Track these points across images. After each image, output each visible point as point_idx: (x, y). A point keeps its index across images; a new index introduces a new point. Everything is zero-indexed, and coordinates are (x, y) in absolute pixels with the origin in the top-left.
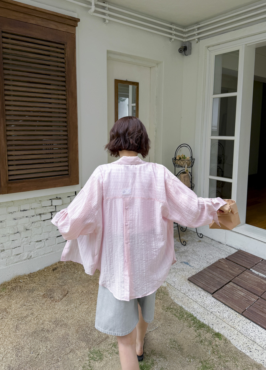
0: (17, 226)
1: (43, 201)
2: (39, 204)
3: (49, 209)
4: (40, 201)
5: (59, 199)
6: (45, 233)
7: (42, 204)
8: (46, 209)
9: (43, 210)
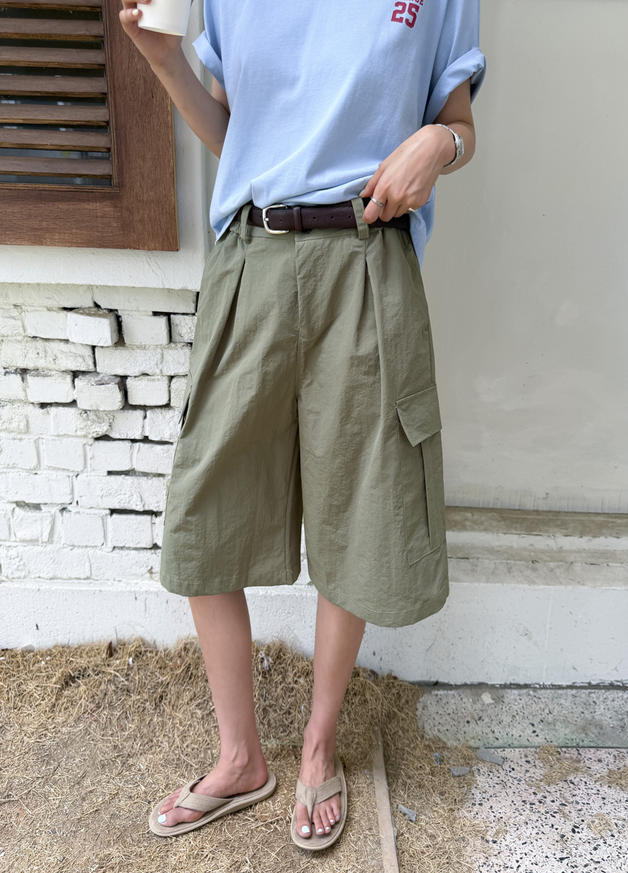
1: (29, 308)
2: (12, 321)
3: (59, 355)
4: (15, 306)
5: (100, 316)
6: (54, 473)
7: (26, 323)
8: (46, 352)
9: (32, 355)
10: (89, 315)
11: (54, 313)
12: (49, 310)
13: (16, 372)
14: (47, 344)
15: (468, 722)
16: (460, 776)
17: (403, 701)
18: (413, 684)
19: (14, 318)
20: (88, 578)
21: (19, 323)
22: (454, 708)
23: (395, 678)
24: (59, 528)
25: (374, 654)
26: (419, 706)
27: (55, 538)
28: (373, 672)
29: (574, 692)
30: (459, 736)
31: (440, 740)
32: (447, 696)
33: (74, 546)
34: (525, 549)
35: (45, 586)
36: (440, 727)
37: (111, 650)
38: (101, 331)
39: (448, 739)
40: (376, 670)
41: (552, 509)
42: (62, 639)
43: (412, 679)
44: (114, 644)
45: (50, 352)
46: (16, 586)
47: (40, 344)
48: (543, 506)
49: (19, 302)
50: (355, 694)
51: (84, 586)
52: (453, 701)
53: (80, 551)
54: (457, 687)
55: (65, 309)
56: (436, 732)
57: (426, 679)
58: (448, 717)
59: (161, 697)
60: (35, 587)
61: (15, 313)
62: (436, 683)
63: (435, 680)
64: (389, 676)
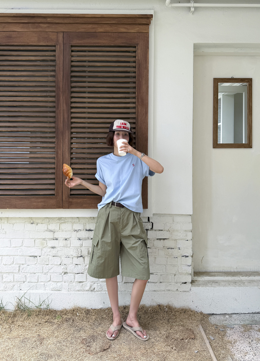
0: (81, 248)
15: (223, 321)
17: (205, 317)
18: (207, 314)
23: (203, 313)
25: (196, 307)
26: (209, 319)
29: (249, 314)
30: (221, 323)
32: (216, 316)
34: (233, 280)
39: (218, 324)
40: (197, 311)
41: (238, 271)
48: (236, 271)
50: (192, 315)
52: (218, 317)
57: (210, 313)
62: (213, 314)
63: (213, 313)
64: (201, 312)
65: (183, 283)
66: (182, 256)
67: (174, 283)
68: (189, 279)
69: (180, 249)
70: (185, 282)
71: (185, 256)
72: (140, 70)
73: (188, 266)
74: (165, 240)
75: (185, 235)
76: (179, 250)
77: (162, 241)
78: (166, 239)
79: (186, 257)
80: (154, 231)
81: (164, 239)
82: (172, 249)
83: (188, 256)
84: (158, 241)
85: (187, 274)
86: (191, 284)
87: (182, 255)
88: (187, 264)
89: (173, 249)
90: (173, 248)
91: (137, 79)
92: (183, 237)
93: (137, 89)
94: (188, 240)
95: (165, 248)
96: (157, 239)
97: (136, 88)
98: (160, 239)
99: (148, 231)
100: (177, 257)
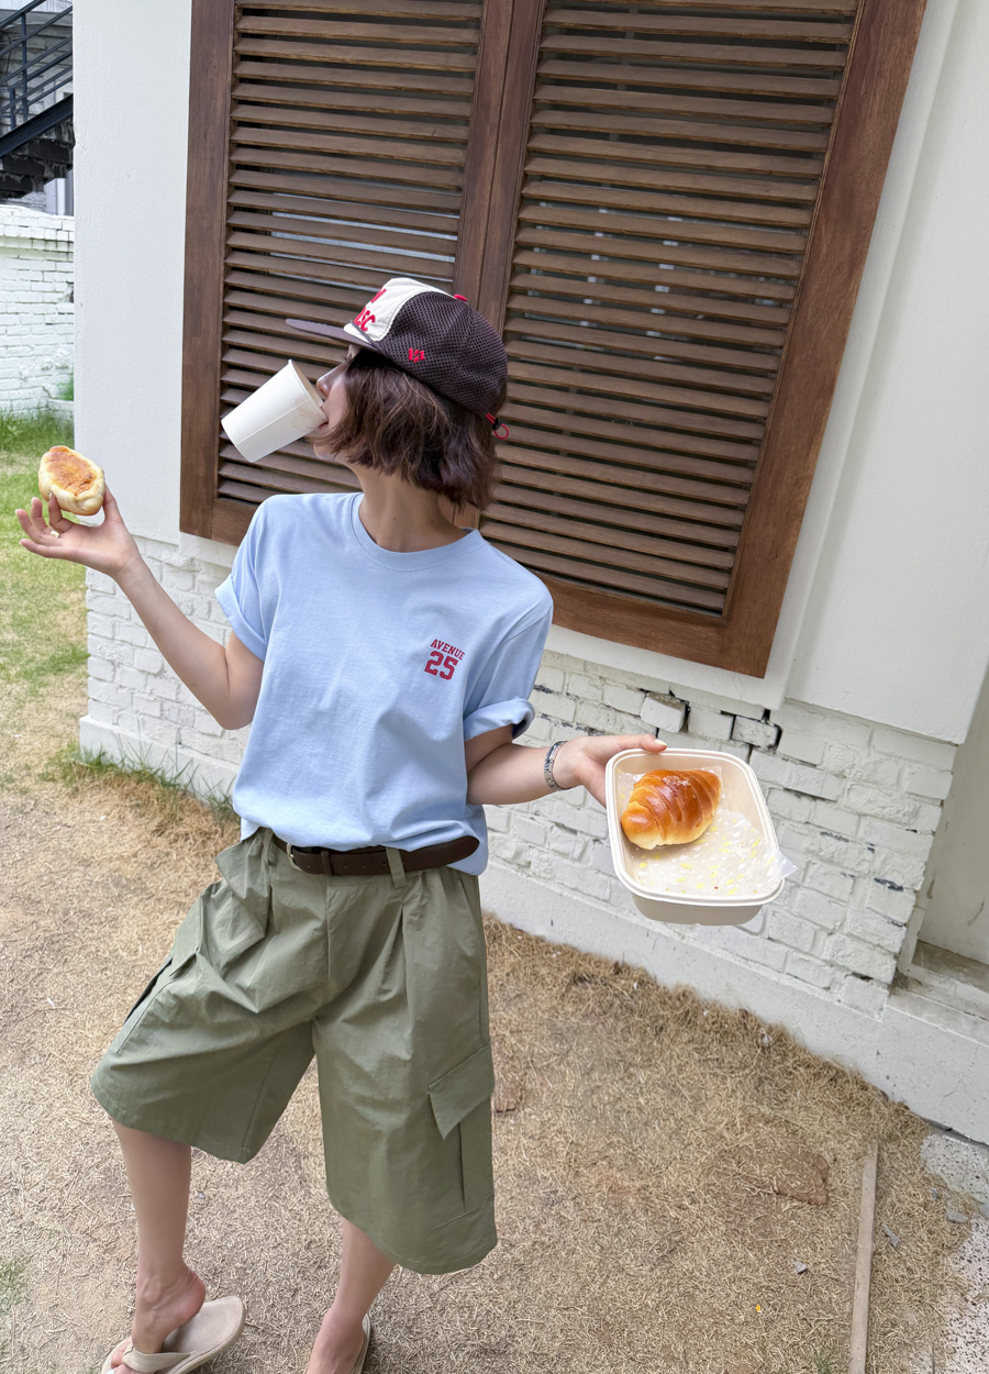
1: (612, 683)
2: (595, 689)
3: (626, 726)
4: (601, 677)
5: (674, 706)
6: (595, 814)
7: (606, 694)
8: (615, 720)
9: (603, 720)
10: (664, 703)
11: (633, 692)
12: (629, 688)
13: (585, 729)
14: (618, 714)
15: (977, 1177)
16: (954, 1222)
17: (909, 1130)
18: (925, 1120)
19: (596, 687)
20: (606, 901)
21: (600, 692)
22: (965, 1159)
23: (907, 1108)
24: (589, 851)
25: (888, 1078)
26: (926, 1143)
27: (584, 859)
28: (884, 1094)
30: (964, 1184)
31: (941, 1179)
32: (959, 1145)
33: (599, 871)
35: (567, 893)
36: (944, 1169)
37: (618, 969)
38: (674, 718)
39: (951, 1183)
40: (886, 1092)
42: (573, 941)
43: (923, 1116)
44: (620, 963)
45: (618, 721)
46: (542, 884)
47: (612, 713)
49: (605, 675)
50: (858, 1104)
51: (601, 907)
52: (965, 1153)
53: (604, 877)
54: (972, 1142)
55: (642, 690)
56: (938, 1171)
57: (940, 1121)
58: (955, 1164)
59: (662, 1028)
60: (558, 891)
61: (599, 683)
62: (949, 1130)
63: (949, 1126)
64: (901, 1104)
65: (855, 974)
66: (877, 880)
67: (819, 962)
68: (886, 971)
69: (872, 850)
70: (864, 973)
71: (888, 885)
72: (873, 37)
73: (893, 923)
74: (818, 801)
75: (907, 809)
76: (870, 852)
77: (805, 800)
78: (823, 799)
79: (893, 887)
80: (778, 761)
81: (814, 798)
82: (842, 842)
83: (900, 889)
84: (791, 798)
85: (879, 949)
86: (887, 992)
87: (878, 877)
88: (889, 915)
89: (847, 841)
90: (845, 837)
91: (844, 84)
92: (900, 815)
93: (832, 139)
94: (915, 831)
95: (811, 827)
96: (787, 790)
97: (833, 130)
98: (799, 794)
99: (754, 752)
100: (852, 876)
